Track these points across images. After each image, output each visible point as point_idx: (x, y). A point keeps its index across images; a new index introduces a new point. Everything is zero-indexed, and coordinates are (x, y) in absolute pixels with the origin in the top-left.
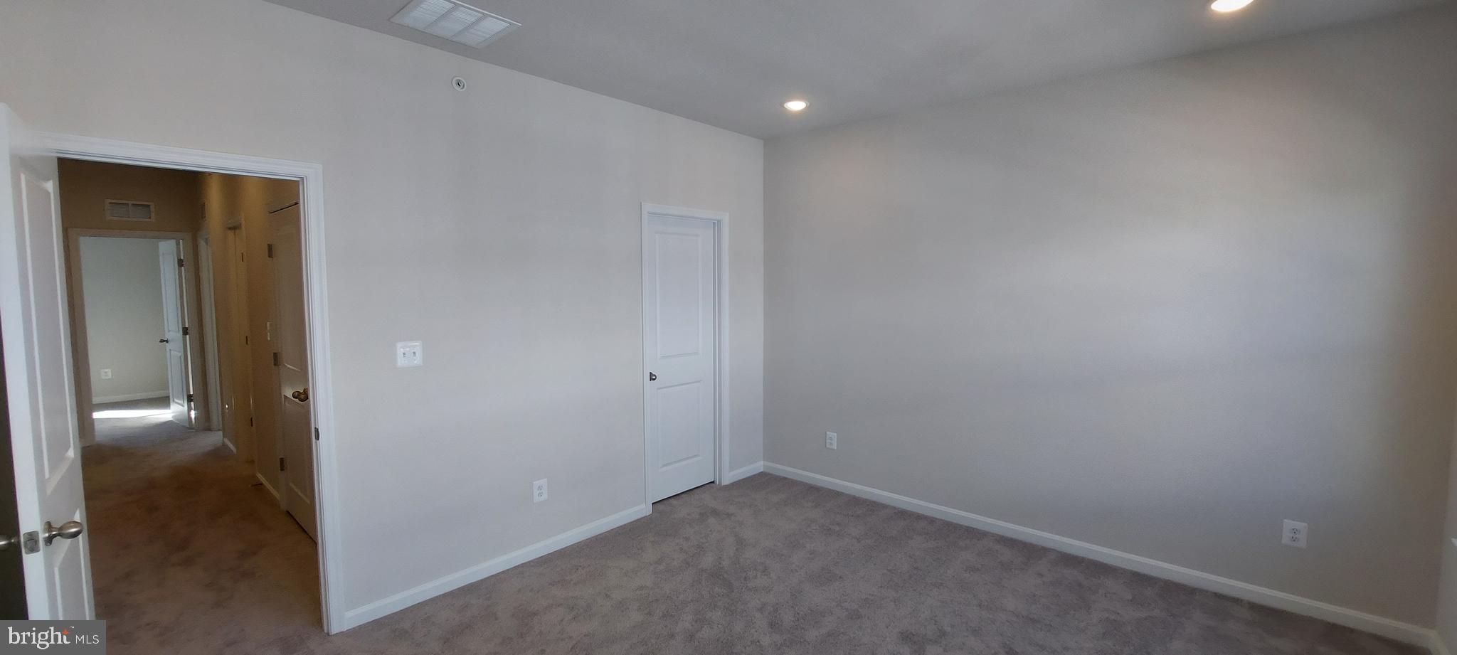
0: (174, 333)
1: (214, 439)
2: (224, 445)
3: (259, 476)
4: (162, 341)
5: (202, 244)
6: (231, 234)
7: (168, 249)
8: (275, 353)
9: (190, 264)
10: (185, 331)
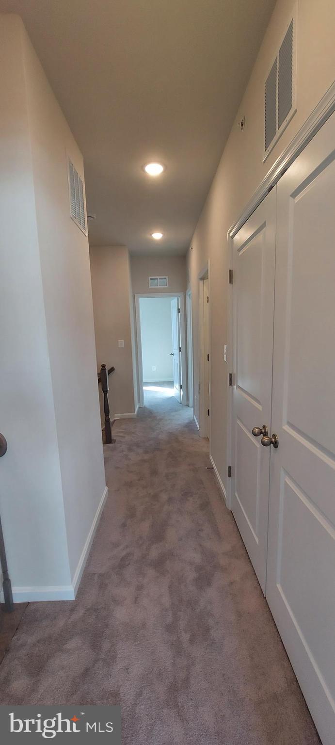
0: (176, 351)
1: (188, 414)
2: (194, 420)
3: (211, 458)
4: (171, 354)
5: (188, 298)
6: (201, 282)
7: (174, 303)
8: (230, 375)
9: (182, 311)
10: (180, 349)
